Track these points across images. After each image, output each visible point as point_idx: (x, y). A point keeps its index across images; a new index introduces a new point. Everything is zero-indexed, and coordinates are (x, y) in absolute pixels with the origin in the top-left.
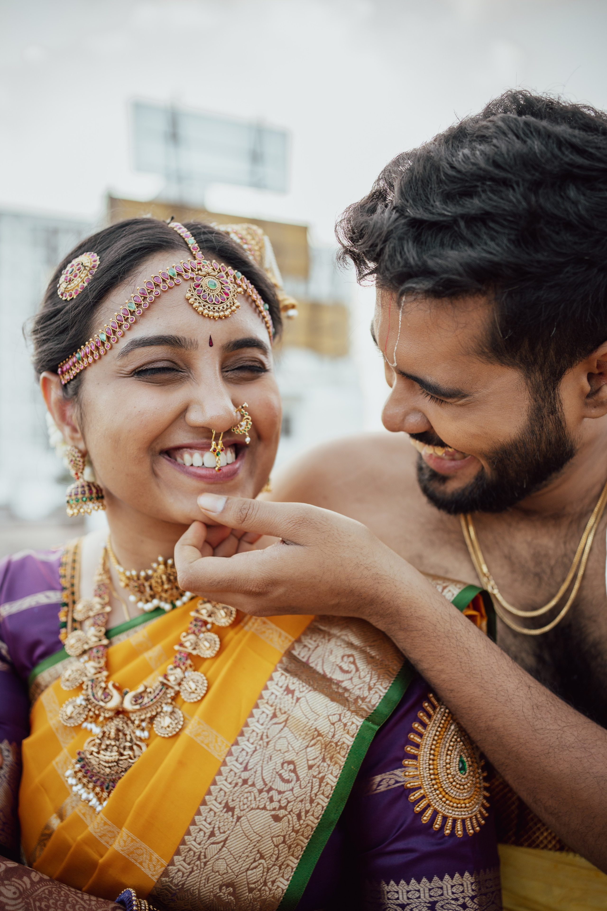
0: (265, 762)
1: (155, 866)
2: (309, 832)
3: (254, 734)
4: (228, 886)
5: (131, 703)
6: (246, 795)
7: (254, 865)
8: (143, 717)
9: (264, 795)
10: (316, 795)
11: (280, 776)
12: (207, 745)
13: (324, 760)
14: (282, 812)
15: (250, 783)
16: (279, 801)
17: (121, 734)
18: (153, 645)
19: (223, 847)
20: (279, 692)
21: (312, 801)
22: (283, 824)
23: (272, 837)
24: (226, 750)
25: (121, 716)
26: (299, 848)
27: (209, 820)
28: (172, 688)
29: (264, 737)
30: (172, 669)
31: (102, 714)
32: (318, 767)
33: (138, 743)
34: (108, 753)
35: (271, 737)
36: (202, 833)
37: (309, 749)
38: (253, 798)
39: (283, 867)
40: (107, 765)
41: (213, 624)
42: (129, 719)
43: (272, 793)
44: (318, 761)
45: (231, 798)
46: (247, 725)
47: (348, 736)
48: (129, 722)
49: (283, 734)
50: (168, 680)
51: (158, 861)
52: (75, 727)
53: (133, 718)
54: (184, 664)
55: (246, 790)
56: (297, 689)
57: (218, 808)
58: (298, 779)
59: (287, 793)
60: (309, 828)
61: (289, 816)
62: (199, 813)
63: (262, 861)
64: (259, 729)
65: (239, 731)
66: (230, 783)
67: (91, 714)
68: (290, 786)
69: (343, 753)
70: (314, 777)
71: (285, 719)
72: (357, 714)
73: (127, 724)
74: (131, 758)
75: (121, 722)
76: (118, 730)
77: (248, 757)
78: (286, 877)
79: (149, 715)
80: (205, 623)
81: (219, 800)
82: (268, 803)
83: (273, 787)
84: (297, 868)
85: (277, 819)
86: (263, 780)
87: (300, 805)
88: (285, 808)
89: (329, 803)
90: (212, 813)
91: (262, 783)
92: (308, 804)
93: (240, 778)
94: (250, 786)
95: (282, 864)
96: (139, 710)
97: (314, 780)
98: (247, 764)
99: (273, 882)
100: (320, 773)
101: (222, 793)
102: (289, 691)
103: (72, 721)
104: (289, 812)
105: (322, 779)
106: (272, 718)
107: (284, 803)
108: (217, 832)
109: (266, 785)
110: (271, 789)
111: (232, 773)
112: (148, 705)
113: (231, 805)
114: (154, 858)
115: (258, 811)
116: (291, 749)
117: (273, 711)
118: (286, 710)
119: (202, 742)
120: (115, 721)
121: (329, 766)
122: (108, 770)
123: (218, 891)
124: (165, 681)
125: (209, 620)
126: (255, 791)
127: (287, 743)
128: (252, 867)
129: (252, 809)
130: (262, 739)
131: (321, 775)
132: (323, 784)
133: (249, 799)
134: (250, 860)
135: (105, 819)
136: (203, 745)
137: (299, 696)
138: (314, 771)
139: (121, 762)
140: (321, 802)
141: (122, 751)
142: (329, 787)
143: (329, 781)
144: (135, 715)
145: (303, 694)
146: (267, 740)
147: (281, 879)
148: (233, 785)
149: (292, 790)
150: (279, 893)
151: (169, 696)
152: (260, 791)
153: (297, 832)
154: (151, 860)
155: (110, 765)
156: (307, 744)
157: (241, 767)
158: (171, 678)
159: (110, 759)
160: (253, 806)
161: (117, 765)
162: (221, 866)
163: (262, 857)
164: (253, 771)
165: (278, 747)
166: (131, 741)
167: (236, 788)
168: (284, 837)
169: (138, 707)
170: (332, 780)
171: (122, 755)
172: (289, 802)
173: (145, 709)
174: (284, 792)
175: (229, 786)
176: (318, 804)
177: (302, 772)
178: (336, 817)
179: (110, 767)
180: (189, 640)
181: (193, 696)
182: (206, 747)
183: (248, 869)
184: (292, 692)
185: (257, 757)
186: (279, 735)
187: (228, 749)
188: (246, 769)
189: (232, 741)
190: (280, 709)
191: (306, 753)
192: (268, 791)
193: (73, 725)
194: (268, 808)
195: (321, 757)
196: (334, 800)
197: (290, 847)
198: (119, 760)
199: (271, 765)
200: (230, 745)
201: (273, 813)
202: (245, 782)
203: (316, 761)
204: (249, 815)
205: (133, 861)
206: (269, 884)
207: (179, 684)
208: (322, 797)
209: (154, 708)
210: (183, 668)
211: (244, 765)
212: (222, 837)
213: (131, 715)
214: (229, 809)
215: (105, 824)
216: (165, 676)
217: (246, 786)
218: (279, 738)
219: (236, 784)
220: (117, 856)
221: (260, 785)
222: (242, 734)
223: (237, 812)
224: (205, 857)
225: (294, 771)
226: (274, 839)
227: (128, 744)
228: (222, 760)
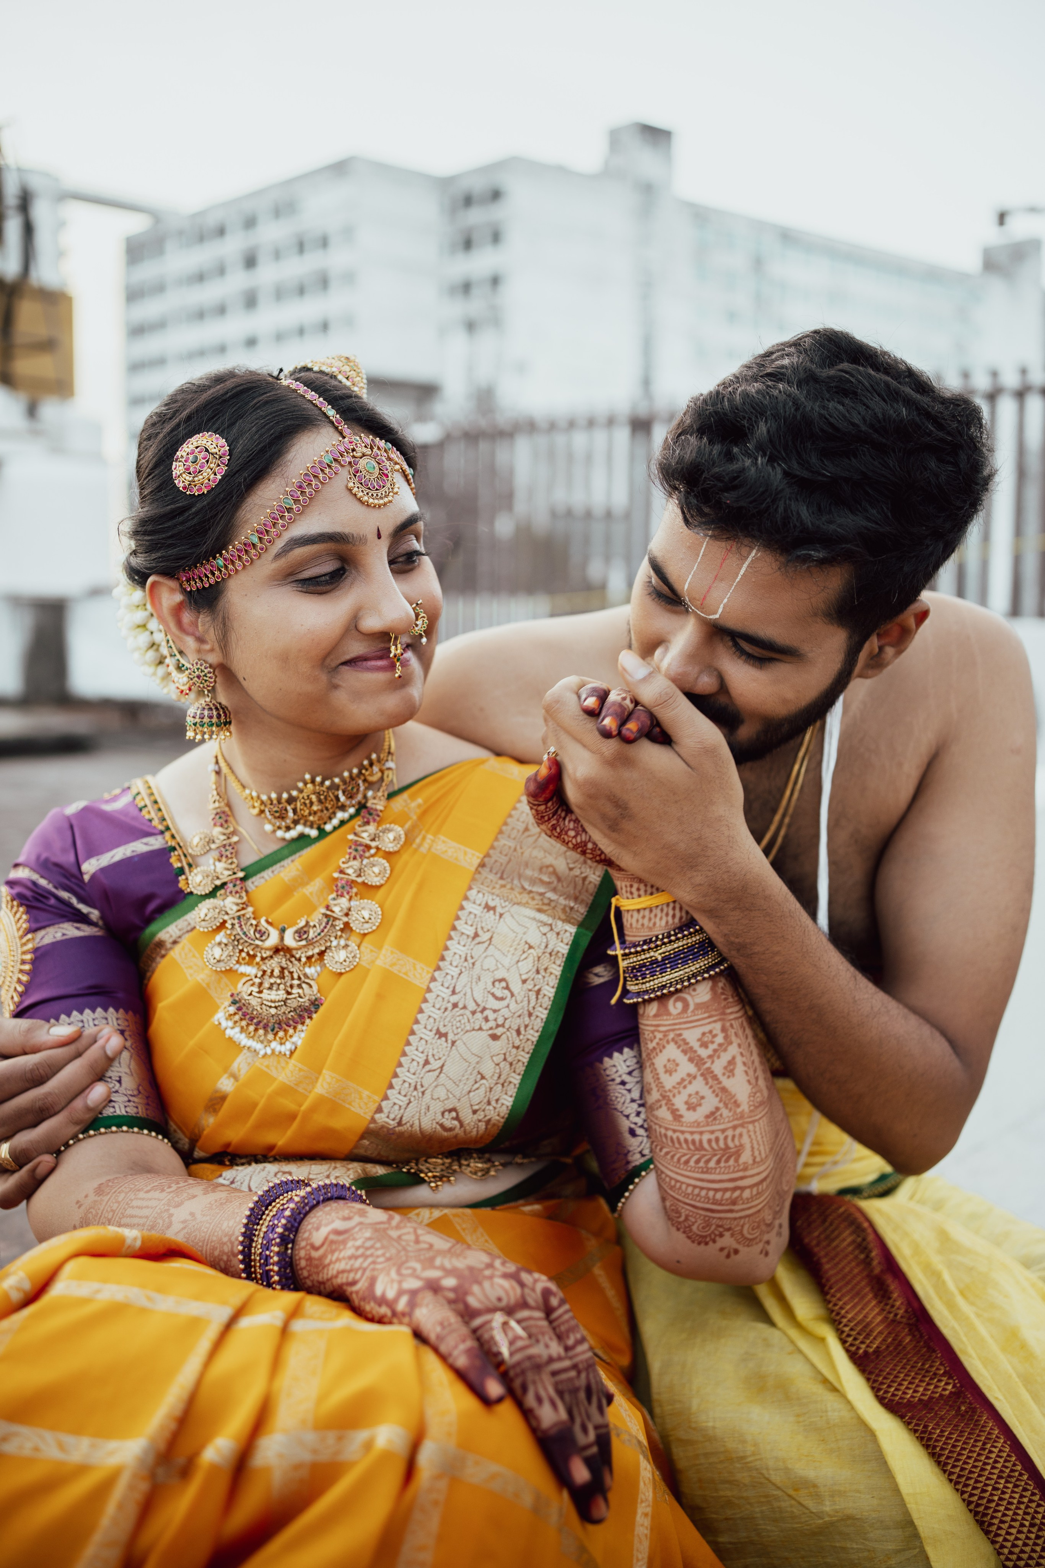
0: (474, 983)
1: (366, 1104)
2: (530, 1047)
3: (457, 957)
4: (450, 1111)
5: (295, 938)
6: (458, 1019)
7: (476, 1086)
8: (310, 953)
9: (479, 1015)
10: (534, 1008)
11: (493, 995)
12: (406, 974)
13: (538, 972)
14: (499, 1031)
15: (461, 1005)
16: (496, 1020)
17: (286, 973)
18: (311, 879)
19: (440, 1073)
20: (477, 910)
21: (530, 1015)
22: (503, 1040)
23: (492, 1057)
24: (429, 976)
25: (282, 953)
26: (520, 1064)
27: (421, 1049)
28: (339, 919)
29: (469, 958)
30: (334, 899)
31: (259, 955)
32: (533, 980)
33: (307, 981)
34: (274, 992)
35: (476, 957)
36: (415, 1063)
37: (520, 964)
38: (466, 1020)
39: (506, 1084)
40: (273, 1005)
41: (378, 848)
42: (293, 956)
43: (486, 1013)
44: (532, 974)
45: (442, 1023)
46: (446, 948)
47: (561, 945)
48: (293, 959)
49: (489, 952)
50: (333, 912)
51: (369, 1097)
52: (226, 970)
53: (298, 956)
54: (348, 893)
55: (458, 1014)
56: (498, 905)
57: (430, 1036)
58: (512, 995)
59: (502, 1010)
60: (529, 1043)
61: (508, 1033)
62: (408, 1043)
63: (484, 1081)
64: (462, 950)
65: (439, 956)
66: (439, 1009)
67: (244, 955)
68: (505, 1003)
69: (558, 962)
70: (530, 990)
71: (489, 937)
72: (569, 922)
73: (291, 962)
74: (300, 997)
75: (284, 960)
76: (283, 969)
77: (454, 981)
78: (510, 1093)
79: (317, 950)
80: (368, 847)
81: (429, 1027)
82: (483, 1023)
83: (487, 1006)
84: (520, 1084)
85: (495, 1037)
86: (475, 1001)
87: (518, 1021)
88: (503, 1025)
89: (549, 1014)
90: (423, 1042)
91: (474, 1004)
92: (527, 1019)
93: (449, 1002)
94: (462, 1009)
95: (505, 1082)
96: (304, 946)
97: (530, 993)
98: (454, 987)
99: (497, 1100)
100: (535, 985)
101: (431, 1020)
102: (488, 908)
103: (222, 964)
104: (508, 1030)
105: (538, 992)
106: (474, 938)
107: (500, 1021)
108: (431, 1060)
109: (478, 1005)
110: (484, 1009)
111: (440, 999)
112: (315, 940)
113: (443, 1030)
114: (364, 1096)
115: (474, 1032)
116: (500, 966)
117: (474, 931)
118: (489, 927)
119: (399, 971)
120: (276, 959)
121: (544, 977)
122: (273, 1011)
123: (440, 1117)
124: (329, 913)
125: (373, 844)
126: (468, 1013)
127: (494, 962)
128: (474, 1088)
129: (467, 1031)
130: (466, 960)
131: (537, 988)
132: (540, 997)
133: (463, 1022)
134: (471, 1082)
135: (300, 1065)
136: (401, 975)
137: (502, 912)
138: (529, 985)
139: (289, 1001)
140: (539, 1014)
141: (289, 990)
142: (546, 999)
143: (546, 993)
144: (299, 952)
145: (507, 909)
146: (472, 961)
147: (505, 1097)
148: (443, 1010)
149: (508, 1006)
150: (504, 1111)
151: (338, 928)
152: (474, 1013)
153: (518, 1048)
154: (361, 1098)
155: (277, 1004)
156: (517, 959)
157: (449, 991)
158: (336, 909)
159: (277, 998)
160: (468, 1028)
161: (285, 1004)
162: (441, 1093)
163: (483, 1078)
164: (462, 994)
165: (485, 967)
166: (299, 978)
167: (446, 1013)
168: (505, 1054)
169: (304, 943)
170: (549, 992)
171: (289, 993)
172: (506, 1019)
173: (312, 944)
174: (499, 1010)
175: (438, 1012)
176: (537, 1017)
177: (516, 987)
178: (554, 1028)
179: (276, 1007)
180: (351, 867)
181: (366, 926)
182: (405, 977)
183: (470, 1092)
184: (494, 909)
185: (464, 978)
186: (485, 954)
187: (430, 975)
188: (454, 992)
189: (434, 967)
190: (482, 928)
191: (518, 968)
192: (482, 1012)
193: (223, 969)
194: (484, 1028)
195: (534, 969)
196: (552, 1011)
197: (511, 1064)
198: (287, 999)
199: (481, 984)
200: (431, 970)
201: (490, 1032)
202: (455, 1005)
203: (529, 974)
204: (465, 1038)
205: (340, 1102)
206: (493, 1103)
207: (347, 915)
208: (540, 1009)
209: (322, 942)
210: (348, 897)
211: (451, 989)
212: (438, 1064)
213: (294, 952)
214: (441, 1035)
215: (300, 1070)
216: (328, 907)
217: (456, 1009)
218: (486, 957)
219: (446, 1009)
220: (321, 1101)
221: (472, 1006)
222: (443, 958)
223: (451, 1037)
224: (422, 1086)
225: (507, 988)
226: (494, 1058)
227: (296, 982)
228: (425, 987)
